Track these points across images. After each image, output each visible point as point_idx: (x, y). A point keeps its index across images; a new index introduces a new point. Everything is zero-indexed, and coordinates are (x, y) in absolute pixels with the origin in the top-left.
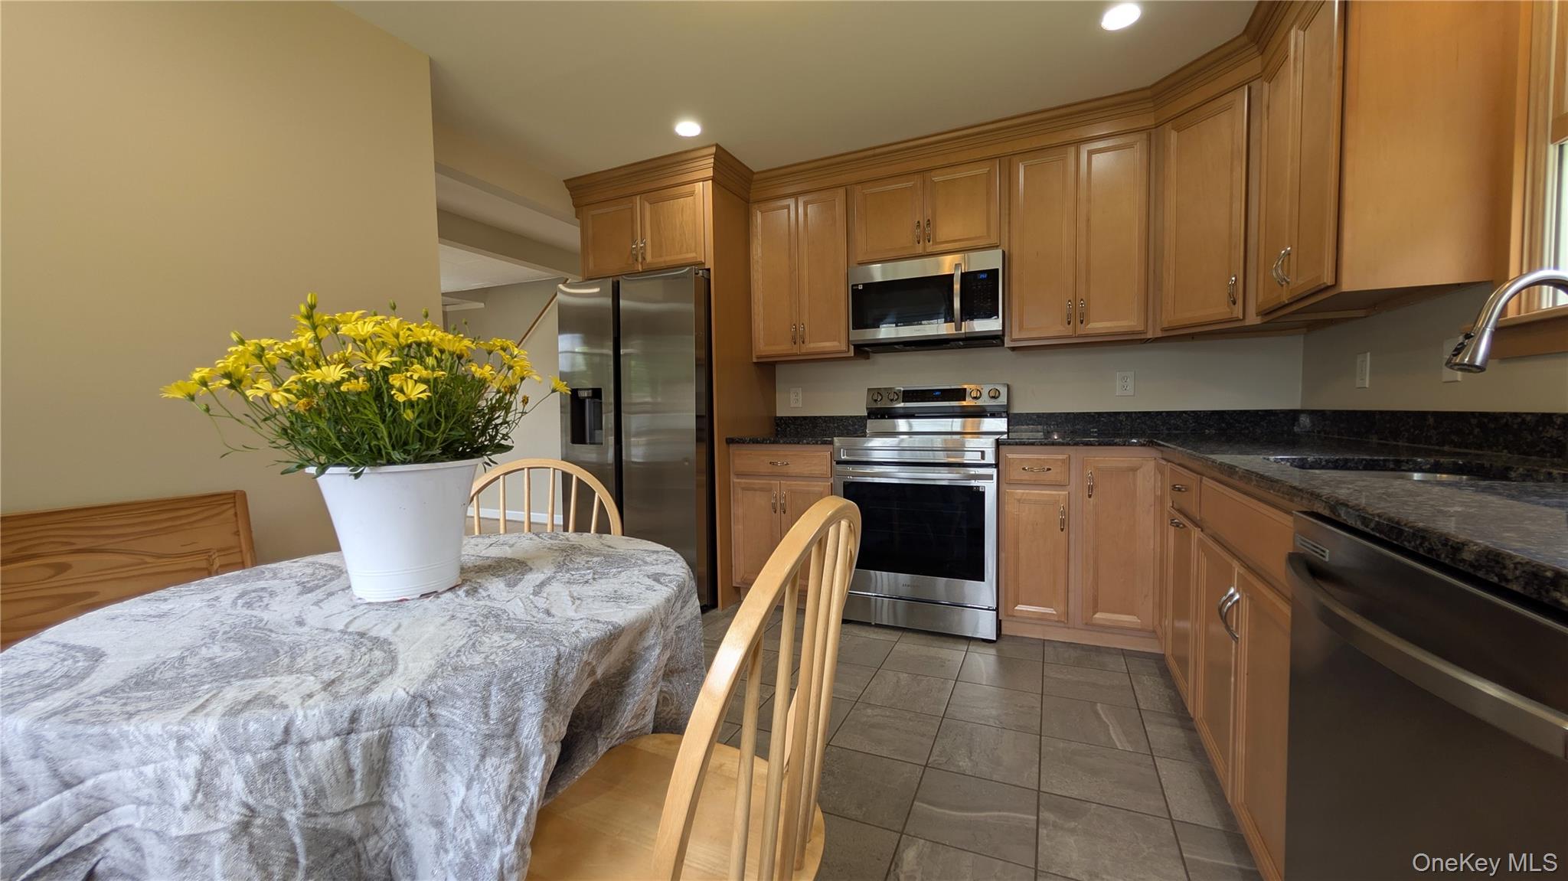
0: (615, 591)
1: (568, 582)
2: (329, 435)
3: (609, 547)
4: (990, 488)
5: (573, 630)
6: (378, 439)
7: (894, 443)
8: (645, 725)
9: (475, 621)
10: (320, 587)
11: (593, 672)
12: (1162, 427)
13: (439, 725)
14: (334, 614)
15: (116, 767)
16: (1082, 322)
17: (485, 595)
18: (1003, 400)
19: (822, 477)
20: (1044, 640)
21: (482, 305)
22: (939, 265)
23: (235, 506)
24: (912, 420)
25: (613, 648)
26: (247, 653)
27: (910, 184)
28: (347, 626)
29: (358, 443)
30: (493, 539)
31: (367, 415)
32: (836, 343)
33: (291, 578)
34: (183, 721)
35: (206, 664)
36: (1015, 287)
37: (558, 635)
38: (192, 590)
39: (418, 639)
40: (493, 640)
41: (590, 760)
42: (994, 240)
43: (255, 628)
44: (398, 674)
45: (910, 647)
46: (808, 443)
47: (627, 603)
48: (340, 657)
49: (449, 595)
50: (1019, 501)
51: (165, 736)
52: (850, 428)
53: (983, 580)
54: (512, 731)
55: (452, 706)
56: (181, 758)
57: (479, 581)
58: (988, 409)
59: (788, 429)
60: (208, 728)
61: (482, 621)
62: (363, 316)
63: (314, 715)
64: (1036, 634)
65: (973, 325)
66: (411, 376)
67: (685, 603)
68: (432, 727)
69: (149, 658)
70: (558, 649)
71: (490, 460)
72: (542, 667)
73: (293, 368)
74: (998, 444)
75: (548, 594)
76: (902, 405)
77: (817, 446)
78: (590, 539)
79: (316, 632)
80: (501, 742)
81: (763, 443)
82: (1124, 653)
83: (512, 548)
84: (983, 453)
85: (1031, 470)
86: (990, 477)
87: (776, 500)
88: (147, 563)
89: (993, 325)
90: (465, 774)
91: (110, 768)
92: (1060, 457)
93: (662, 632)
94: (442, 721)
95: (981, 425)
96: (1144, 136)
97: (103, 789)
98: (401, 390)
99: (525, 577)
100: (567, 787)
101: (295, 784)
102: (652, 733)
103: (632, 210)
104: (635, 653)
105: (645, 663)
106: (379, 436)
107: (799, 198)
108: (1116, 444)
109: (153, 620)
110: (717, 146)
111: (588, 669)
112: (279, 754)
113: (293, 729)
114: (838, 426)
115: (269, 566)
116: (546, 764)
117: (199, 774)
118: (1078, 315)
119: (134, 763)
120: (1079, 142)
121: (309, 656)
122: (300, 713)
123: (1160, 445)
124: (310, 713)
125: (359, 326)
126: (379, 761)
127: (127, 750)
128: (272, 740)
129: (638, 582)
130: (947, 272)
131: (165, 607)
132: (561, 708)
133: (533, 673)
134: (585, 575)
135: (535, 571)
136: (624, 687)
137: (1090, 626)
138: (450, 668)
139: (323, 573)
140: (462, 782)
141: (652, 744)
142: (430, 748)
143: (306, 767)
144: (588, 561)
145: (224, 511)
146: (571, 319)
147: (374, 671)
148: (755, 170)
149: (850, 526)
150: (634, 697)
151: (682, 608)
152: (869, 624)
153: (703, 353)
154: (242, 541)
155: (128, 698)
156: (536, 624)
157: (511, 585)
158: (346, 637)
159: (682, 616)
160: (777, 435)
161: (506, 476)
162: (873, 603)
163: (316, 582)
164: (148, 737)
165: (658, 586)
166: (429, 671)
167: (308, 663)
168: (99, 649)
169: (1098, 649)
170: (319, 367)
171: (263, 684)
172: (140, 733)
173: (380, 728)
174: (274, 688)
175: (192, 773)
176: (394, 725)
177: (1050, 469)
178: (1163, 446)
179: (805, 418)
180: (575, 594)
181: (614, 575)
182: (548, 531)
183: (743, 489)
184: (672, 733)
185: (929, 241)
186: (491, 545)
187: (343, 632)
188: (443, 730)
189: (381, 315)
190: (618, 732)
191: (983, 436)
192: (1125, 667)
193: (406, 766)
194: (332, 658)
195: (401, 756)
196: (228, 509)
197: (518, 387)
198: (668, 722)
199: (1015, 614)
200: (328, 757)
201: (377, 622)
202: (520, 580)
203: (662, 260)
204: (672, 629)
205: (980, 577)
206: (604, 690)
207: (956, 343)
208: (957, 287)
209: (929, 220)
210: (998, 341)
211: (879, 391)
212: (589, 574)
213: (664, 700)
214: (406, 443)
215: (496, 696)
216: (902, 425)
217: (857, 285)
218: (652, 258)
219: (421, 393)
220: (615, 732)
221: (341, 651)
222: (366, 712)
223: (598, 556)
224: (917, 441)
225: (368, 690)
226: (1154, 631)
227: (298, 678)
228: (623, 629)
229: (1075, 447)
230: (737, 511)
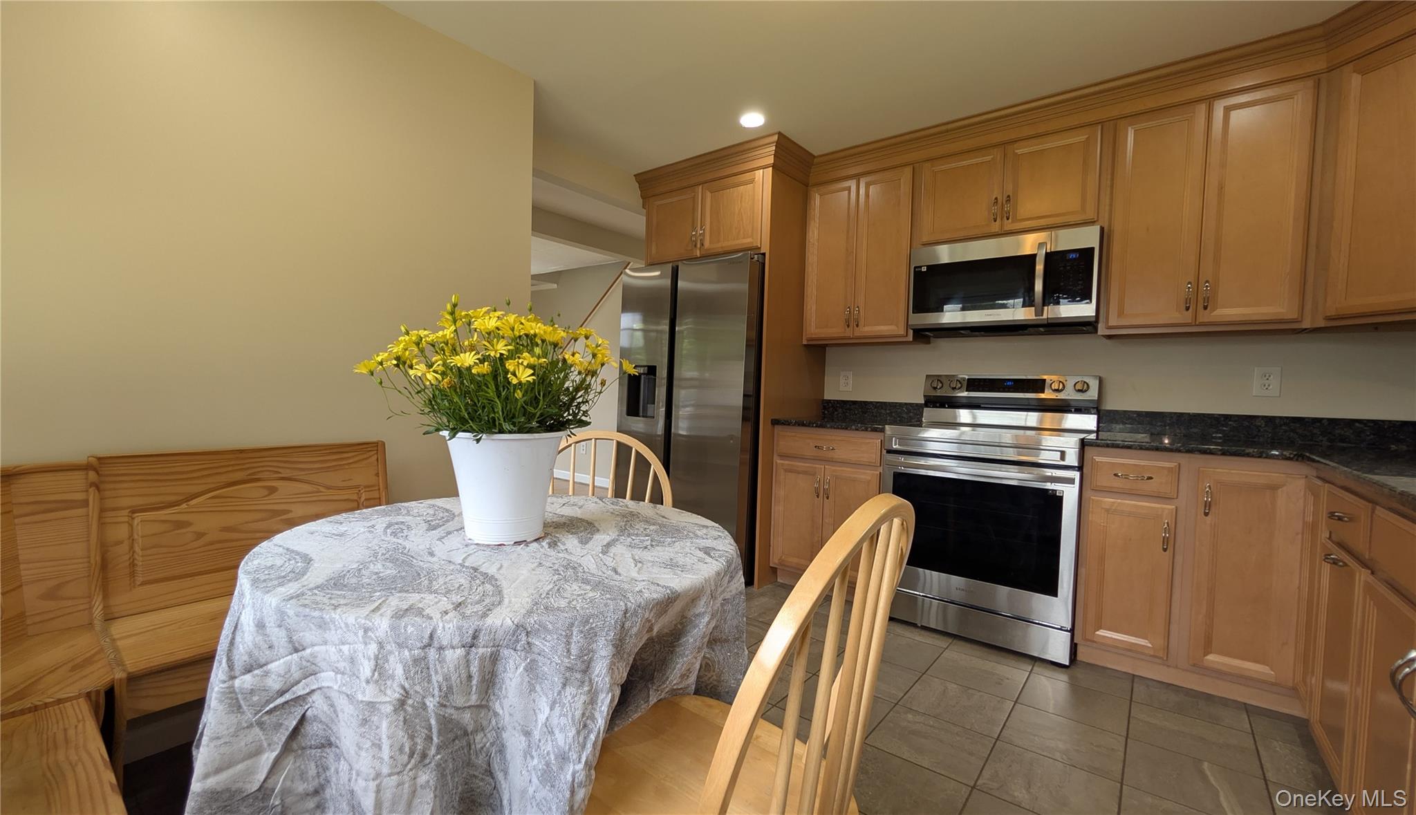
0: (671, 559)
1: (630, 546)
2: (460, 407)
3: (663, 517)
4: (1070, 495)
5: (637, 589)
6: (494, 413)
7: (955, 435)
8: (688, 686)
9: (558, 570)
10: (441, 526)
11: (650, 629)
12: (1321, 438)
13: (533, 653)
14: (454, 550)
15: (325, 643)
16: (1205, 308)
17: (563, 549)
18: (1093, 394)
19: (869, 465)
20: (1134, 675)
21: (555, 286)
22: (1019, 245)
23: (377, 453)
24: (977, 412)
25: (669, 610)
26: (399, 572)
27: (989, 158)
28: (464, 560)
29: (479, 414)
30: (565, 500)
31: (489, 393)
32: (893, 327)
33: (419, 516)
34: (367, 618)
35: (374, 577)
36: (1115, 267)
37: (625, 591)
38: (357, 518)
39: (517, 579)
40: (573, 589)
41: (642, 707)
42: (1090, 214)
43: (401, 553)
44: (505, 606)
45: (959, 656)
46: (857, 430)
47: (682, 571)
48: (462, 585)
49: (535, 544)
50: (1107, 511)
51: (357, 626)
52: (905, 416)
53: (1056, 595)
54: (586, 670)
55: (544, 639)
56: (366, 644)
57: (557, 535)
58: (1073, 404)
59: (836, 413)
60: (382, 624)
61: (563, 571)
62: (488, 312)
63: (449, 628)
64: (1125, 666)
65: (1059, 310)
66: (522, 362)
67: (732, 577)
68: (529, 653)
69: (338, 566)
70: (626, 604)
71: (571, 432)
72: (612, 618)
73: (437, 352)
74: (1083, 444)
75: (614, 554)
76: (965, 394)
77: (866, 432)
78: (645, 507)
79: (443, 562)
80: (578, 676)
81: (809, 426)
82: (1248, 709)
83: (582, 509)
84: (1063, 454)
85: (1126, 477)
86: (1071, 481)
87: (819, 485)
88: (321, 492)
89: (1085, 310)
90: (550, 696)
91: (321, 643)
92: (1167, 465)
93: (711, 603)
94: (535, 650)
95: (1063, 422)
96: (1310, 83)
97: (316, 657)
98: (514, 374)
99: (594, 536)
100: (621, 726)
101: (434, 678)
102: (694, 694)
103: (694, 199)
104: (686, 618)
105: (695, 627)
106: (496, 410)
107: (861, 179)
108: (1248, 455)
109: (336, 537)
110: (780, 134)
111: (648, 625)
112: (426, 653)
113: (435, 636)
114: (891, 413)
115: (403, 504)
116: (612, 701)
117: (377, 658)
118: (1199, 299)
119: (337, 643)
120: (1210, 99)
121: (441, 581)
122: (441, 625)
123: (1314, 461)
124: (447, 626)
125: (487, 321)
126: (489, 673)
127: (333, 632)
128: (422, 642)
129: (691, 554)
130: (1028, 252)
131: (342, 528)
132: (625, 656)
133: (605, 622)
134: (644, 541)
135: (602, 533)
136: (674, 646)
137: (1198, 668)
138: (542, 607)
139: (441, 515)
140: (547, 702)
141: (694, 704)
142: (526, 669)
143: (442, 667)
144: (646, 529)
145: (370, 457)
146: (633, 300)
147: (487, 601)
148: (816, 155)
149: (903, 524)
150: (683, 658)
151: (729, 582)
152: (915, 625)
153: (754, 334)
154: (381, 481)
155: (332, 594)
156: (606, 580)
157: (584, 542)
158: (464, 569)
159: (728, 590)
160: (824, 418)
161: (577, 445)
162: (920, 603)
163: (437, 522)
164: (347, 625)
165: (708, 559)
166: (528, 607)
167: (441, 587)
168: (308, 555)
169: (1209, 698)
170: (457, 354)
171: (414, 598)
172: (342, 621)
173: (493, 646)
174: (421, 602)
175: (372, 657)
176: (501, 646)
177: (1151, 478)
178: (1318, 462)
179: (854, 403)
180: (637, 558)
181: (669, 544)
182: (609, 497)
183: (786, 471)
184: (712, 697)
185: (1008, 219)
186: (564, 505)
187: (462, 565)
188: (535, 656)
189: (501, 311)
190: (667, 687)
191: (1066, 434)
192: (1249, 726)
193: (507, 682)
194: (457, 585)
195: (504, 672)
196: (373, 455)
197: (598, 372)
198: (709, 687)
199: (1095, 640)
200: (456, 663)
201: (484, 561)
202: (591, 539)
203: (719, 245)
204: (720, 600)
205: (1052, 590)
206: (657, 647)
207: (1036, 329)
208: (1040, 268)
209: (1009, 196)
210: (1090, 328)
211: (939, 378)
212: (647, 540)
213: (706, 666)
214: (513, 417)
215: (576, 637)
216: (964, 415)
217: (921, 267)
218: (710, 243)
219: (529, 376)
220: (665, 686)
221: (463, 581)
222: (483, 632)
223: (654, 525)
224: (981, 435)
225: (485, 615)
226: (1294, 689)
227: (436, 597)
228: (679, 595)
229: (1188, 455)
230: (779, 492)
